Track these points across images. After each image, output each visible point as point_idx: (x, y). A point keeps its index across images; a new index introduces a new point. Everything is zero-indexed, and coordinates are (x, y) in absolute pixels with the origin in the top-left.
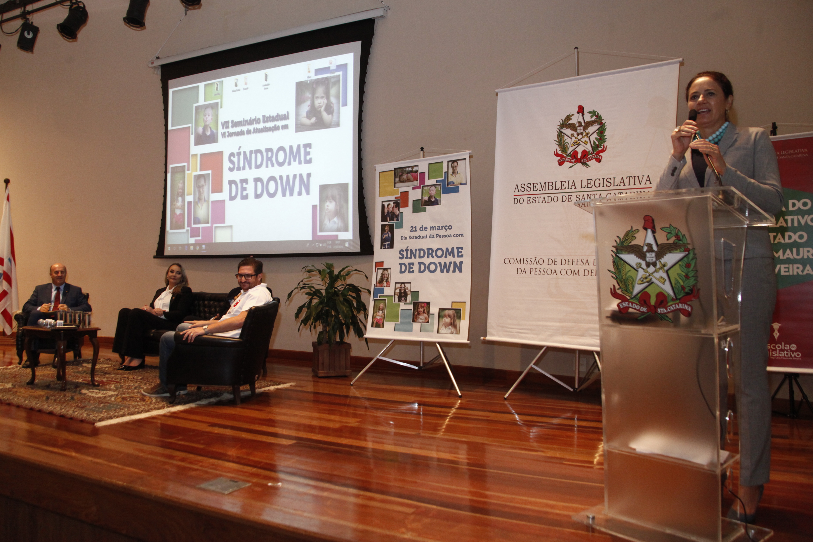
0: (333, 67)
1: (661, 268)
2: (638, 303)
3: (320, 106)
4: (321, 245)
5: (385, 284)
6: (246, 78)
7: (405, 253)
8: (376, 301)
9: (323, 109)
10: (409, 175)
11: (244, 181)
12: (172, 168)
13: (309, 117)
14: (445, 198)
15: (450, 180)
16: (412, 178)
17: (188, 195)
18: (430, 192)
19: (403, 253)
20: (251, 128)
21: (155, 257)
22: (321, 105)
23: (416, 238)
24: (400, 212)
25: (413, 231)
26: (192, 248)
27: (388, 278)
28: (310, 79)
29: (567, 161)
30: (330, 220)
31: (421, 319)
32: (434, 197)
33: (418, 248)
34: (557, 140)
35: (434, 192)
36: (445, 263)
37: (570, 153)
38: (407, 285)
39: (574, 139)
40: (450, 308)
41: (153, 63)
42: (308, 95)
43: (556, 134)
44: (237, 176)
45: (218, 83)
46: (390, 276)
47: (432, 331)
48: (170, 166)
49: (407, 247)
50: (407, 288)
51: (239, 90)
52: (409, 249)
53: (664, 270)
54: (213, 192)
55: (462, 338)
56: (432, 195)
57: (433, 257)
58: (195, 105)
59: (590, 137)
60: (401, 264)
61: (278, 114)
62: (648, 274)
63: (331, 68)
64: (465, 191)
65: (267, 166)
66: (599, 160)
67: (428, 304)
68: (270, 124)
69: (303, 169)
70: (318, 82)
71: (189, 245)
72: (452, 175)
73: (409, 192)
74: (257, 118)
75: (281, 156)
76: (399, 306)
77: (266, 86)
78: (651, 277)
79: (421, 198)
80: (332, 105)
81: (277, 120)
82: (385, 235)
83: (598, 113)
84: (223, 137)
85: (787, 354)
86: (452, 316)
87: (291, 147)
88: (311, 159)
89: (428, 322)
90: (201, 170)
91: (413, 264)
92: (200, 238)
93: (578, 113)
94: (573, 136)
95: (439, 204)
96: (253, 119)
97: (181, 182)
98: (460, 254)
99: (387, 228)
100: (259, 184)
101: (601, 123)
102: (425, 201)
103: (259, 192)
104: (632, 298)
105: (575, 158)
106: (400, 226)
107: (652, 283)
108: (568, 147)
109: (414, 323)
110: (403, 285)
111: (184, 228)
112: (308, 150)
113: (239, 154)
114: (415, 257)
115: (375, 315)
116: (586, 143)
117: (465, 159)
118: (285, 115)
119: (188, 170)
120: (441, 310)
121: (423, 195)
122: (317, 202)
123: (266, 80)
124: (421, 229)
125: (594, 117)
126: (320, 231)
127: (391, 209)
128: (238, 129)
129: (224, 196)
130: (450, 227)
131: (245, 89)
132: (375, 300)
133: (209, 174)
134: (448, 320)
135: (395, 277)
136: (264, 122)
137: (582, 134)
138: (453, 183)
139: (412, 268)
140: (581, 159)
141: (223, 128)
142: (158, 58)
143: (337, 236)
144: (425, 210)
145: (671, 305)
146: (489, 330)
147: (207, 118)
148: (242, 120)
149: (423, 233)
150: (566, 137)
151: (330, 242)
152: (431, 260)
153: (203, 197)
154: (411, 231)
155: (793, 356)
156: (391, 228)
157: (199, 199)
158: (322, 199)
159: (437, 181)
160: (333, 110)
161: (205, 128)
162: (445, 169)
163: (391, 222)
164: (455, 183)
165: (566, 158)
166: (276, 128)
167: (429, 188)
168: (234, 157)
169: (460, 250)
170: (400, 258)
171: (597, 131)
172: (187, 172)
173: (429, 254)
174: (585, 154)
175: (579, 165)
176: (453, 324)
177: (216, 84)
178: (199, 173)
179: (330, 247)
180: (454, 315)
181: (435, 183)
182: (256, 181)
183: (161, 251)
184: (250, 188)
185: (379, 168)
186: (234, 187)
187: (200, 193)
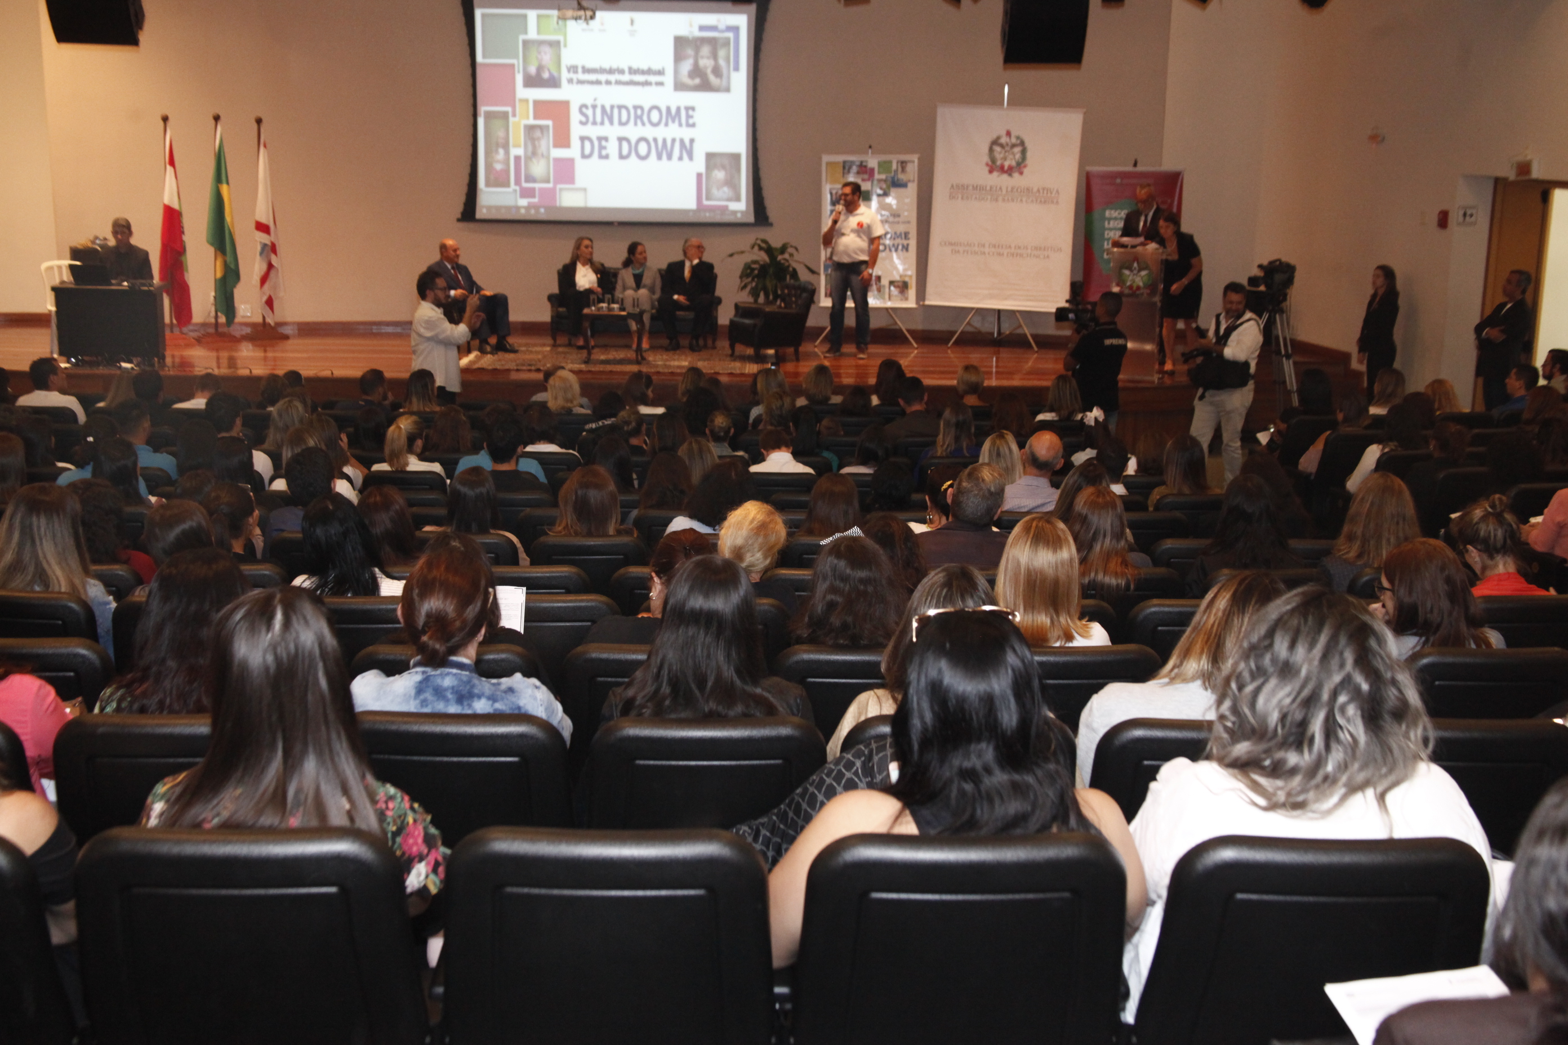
0: (722, 26)
3: (705, 66)
4: (708, 214)
9: (709, 71)
10: (859, 169)
11: (603, 138)
12: (486, 111)
13: (691, 77)
14: (895, 191)
15: (899, 177)
16: (862, 172)
18: (880, 186)
20: (612, 78)
21: (459, 220)
26: (523, 211)
29: (996, 171)
30: (718, 189)
31: (874, 290)
34: (988, 154)
35: (884, 185)
36: (894, 245)
37: (998, 165)
39: (1002, 155)
40: (899, 280)
43: (987, 149)
45: (559, 16)
47: (886, 299)
48: (482, 109)
51: (592, 30)
54: (557, 145)
55: (911, 303)
56: (882, 188)
58: (522, 37)
59: (1015, 155)
61: (649, 67)
63: (719, 28)
64: (912, 189)
65: (636, 124)
66: (1021, 173)
67: (880, 277)
68: (639, 78)
69: (686, 134)
70: (703, 40)
71: (518, 208)
72: (901, 173)
74: (620, 67)
77: (632, 33)
81: (649, 75)
83: (1022, 139)
87: (668, 109)
88: (694, 123)
89: (881, 292)
92: (536, 200)
93: (1007, 136)
94: (1002, 153)
95: (889, 196)
96: (613, 68)
97: (502, 130)
98: (907, 238)
101: (1024, 146)
103: (625, 153)
105: (1002, 169)
108: (996, 160)
111: (508, 187)
112: (690, 113)
113: (595, 106)
116: (1011, 159)
117: (913, 162)
118: (659, 70)
119: (514, 116)
120: (891, 282)
122: (702, 169)
123: (632, 25)
125: (1018, 141)
126: (708, 198)
128: (593, 77)
129: (573, 152)
130: (899, 216)
131: (599, 30)
136: (630, 74)
137: (1008, 152)
138: (902, 180)
140: (1007, 171)
141: (569, 73)
146: (927, 296)
147: (542, 57)
148: (598, 67)
150: (995, 153)
153: (539, 152)
157: (533, 154)
158: (709, 167)
159: (886, 177)
160: (722, 73)
161: (540, 69)
162: (894, 166)
164: (904, 180)
165: (995, 168)
166: (647, 83)
167: (879, 182)
168: (587, 109)
169: (907, 234)
171: (1021, 152)
172: (511, 119)
174: (1010, 167)
175: (1005, 176)
176: (902, 293)
177: (556, 18)
178: (532, 121)
180: (902, 286)
181: (884, 178)
182: (620, 140)
183: (469, 212)
184: (612, 147)
185: (826, 158)
186: (587, 144)
187: (534, 147)
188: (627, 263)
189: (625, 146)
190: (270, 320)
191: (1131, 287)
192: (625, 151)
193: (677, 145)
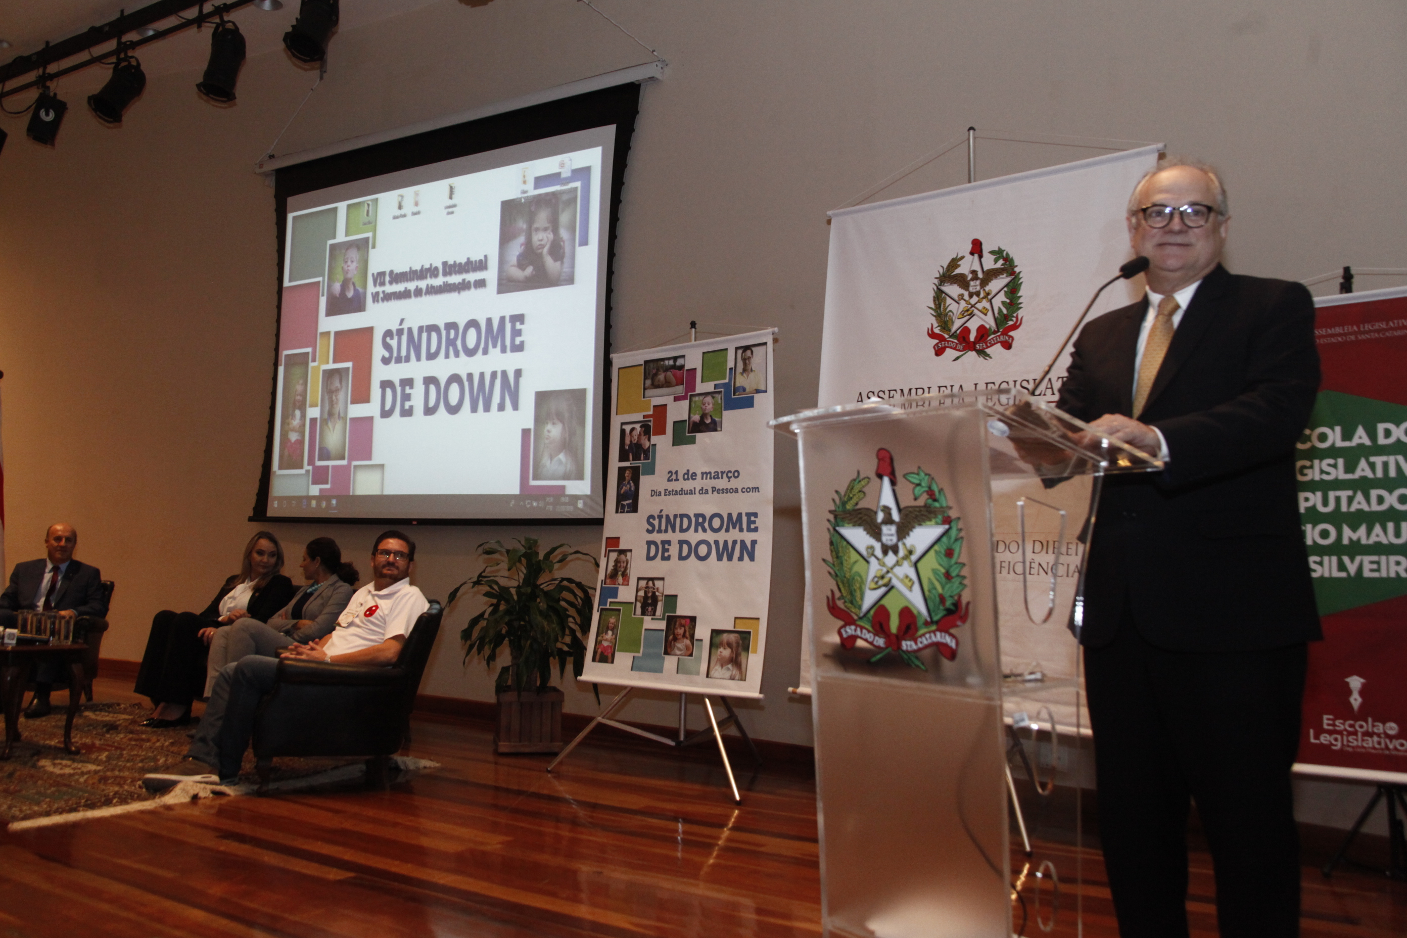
0: (566, 174)
1: (906, 557)
2: (870, 629)
3: (541, 245)
4: (535, 504)
5: (620, 580)
6: (417, 194)
7: (656, 523)
8: (604, 612)
9: (545, 250)
10: (669, 373)
11: (408, 382)
12: (287, 356)
13: (521, 266)
14: (729, 417)
15: (738, 385)
16: (673, 380)
17: (311, 406)
18: (704, 407)
19: (654, 522)
20: (423, 284)
21: (251, 519)
22: (542, 243)
23: (676, 493)
24: (652, 442)
25: (672, 480)
26: (313, 503)
27: (626, 568)
28: (525, 195)
29: (951, 348)
30: (551, 458)
31: (680, 649)
32: (711, 416)
33: (679, 513)
34: (933, 306)
35: (711, 406)
36: (726, 542)
37: (956, 332)
38: (658, 584)
39: (963, 303)
40: (732, 628)
41: (261, 166)
42: (522, 224)
43: (931, 294)
45: (370, 203)
46: (629, 566)
47: (698, 673)
48: (285, 353)
49: (661, 511)
50: (658, 589)
51: (404, 216)
52: (664, 513)
53: (911, 561)
54: (355, 399)
55: (750, 689)
56: (707, 412)
57: (704, 530)
58: (330, 242)
59: (993, 301)
60: (649, 543)
61: (468, 259)
62: (885, 570)
63: (563, 176)
65: (447, 356)
66: (1008, 346)
67: (693, 620)
68: (455, 279)
69: (506, 362)
70: (539, 201)
71: (309, 498)
72: (742, 374)
73: (668, 408)
74: (434, 266)
75: (472, 338)
76: (641, 622)
77: (450, 209)
78: (890, 575)
79: (686, 418)
80: (562, 243)
81: (467, 271)
82: (624, 487)
83: (1007, 254)
84: (374, 302)
85: (1379, 743)
86: (734, 645)
87: (489, 321)
88: (522, 343)
89: (691, 655)
90: (335, 361)
91: (669, 543)
92: (328, 486)
93: (972, 253)
94: (963, 299)
95: (719, 429)
96: (426, 269)
97: (301, 382)
98: (753, 526)
99: (628, 474)
100: (432, 388)
101: (1013, 273)
102: (695, 423)
103: (432, 403)
104: (861, 618)
105: (964, 341)
106: (651, 471)
107: (892, 587)
108: (952, 319)
109: (667, 657)
110: (650, 583)
111: (301, 467)
112: (518, 326)
113: (400, 332)
114: (674, 531)
115: (600, 638)
116: (984, 311)
117: (765, 344)
118: (481, 261)
119: (314, 360)
120: (715, 633)
121: (692, 411)
122: (530, 424)
123: (451, 198)
124: (686, 477)
125: (1001, 262)
126: (535, 478)
127: (636, 438)
128: (399, 287)
129: (371, 409)
130: (736, 474)
131: (414, 214)
132: (602, 609)
133: (348, 368)
134: (726, 653)
135: (639, 567)
136: (445, 274)
137: (978, 294)
138: (744, 390)
139: (668, 550)
140: (975, 343)
141: (375, 285)
142: (272, 157)
143: (563, 487)
144: (692, 441)
145: (924, 635)
146: (803, 674)
147: (348, 266)
148: (408, 270)
149: (689, 485)
150: (949, 301)
151: (551, 499)
152: (701, 536)
153: (336, 411)
154: (669, 480)
155: (1391, 746)
157: (330, 415)
158: (540, 419)
159: (716, 386)
160: (564, 253)
161: (345, 286)
163: (636, 463)
164: (748, 390)
165: (948, 341)
166: (464, 286)
167: (701, 398)
168: (392, 338)
169: (753, 518)
170: (648, 531)
171: (1006, 289)
172: (311, 365)
173: (697, 524)
174: (983, 332)
175: (972, 354)
176: (736, 662)
177: (366, 205)
178: (332, 366)
179: (550, 508)
180: (738, 643)
181: (712, 389)
182: (428, 382)
183: (260, 511)
184: (417, 396)
185: (618, 361)
186: (389, 394)
187: (332, 404)
189: (433, 391)
193: (498, 383)
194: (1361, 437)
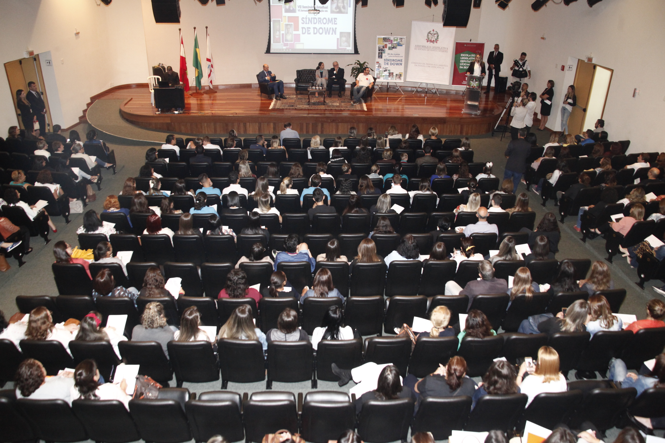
4: (340, 51)
7: (386, 60)
8: (377, 72)
9: (341, 7)
10: (387, 40)
11: (309, 28)
13: (336, 9)
14: (398, 47)
15: (400, 43)
17: (282, 31)
21: (265, 53)
22: (341, 5)
23: (389, 56)
24: (384, 49)
25: (388, 54)
26: (284, 50)
27: (380, 66)
30: (343, 43)
31: (391, 77)
34: (427, 36)
35: (395, 45)
36: (397, 63)
40: (399, 74)
43: (427, 34)
44: (306, 26)
47: (394, 80)
48: (272, 19)
49: (387, 58)
50: (387, 69)
54: (294, 30)
55: (402, 81)
59: (435, 37)
60: (385, 63)
64: (404, 46)
65: (319, 24)
66: (437, 43)
67: (393, 73)
69: (334, 26)
71: (283, 49)
73: (387, 44)
75: (325, 21)
79: (391, 46)
80: (345, 6)
81: (323, 8)
82: (379, 55)
83: (437, 32)
84: (298, 11)
87: (329, 19)
88: (337, 23)
89: (393, 77)
92: (288, 46)
93: (433, 31)
94: (431, 36)
95: (396, 48)
97: (278, 26)
99: (380, 53)
101: (438, 35)
105: (431, 41)
106: (384, 53)
108: (429, 38)
109: (389, 78)
111: (280, 43)
112: (335, 20)
113: (306, 18)
114: (389, 61)
117: (405, 38)
118: (326, 7)
119: (282, 21)
120: (396, 74)
122: (339, 37)
124: (391, 54)
125: (436, 34)
126: (340, 46)
127: (382, 48)
128: (306, 9)
129: (300, 32)
130: (399, 54)
133: (292, 24)
134: (398, 77)
135: (383, 66)
137: (433, 36)
139: (388, 64)
141: (298, 8)
143: (346, 48)
144: (392, 50)
146: (407, 78)
148: (307, 6)
150: (429, 36)
151: (343, 50)
152: (393, 62)
153: (289, 32)
156: (382, 53)
157: (287, 33)
158: (341, 36)
159: (396, 43)
160: (345, 8)
161: (290, 7)
162: (398, 40)
165: (429, 41)
166: (322, 11)
167: (393, 44)
168: (304, 19)
169: (401, 60)
170: (384, 61)
171: (437, 37)
172: (281, 22)
174: (433, 41)
175: (432, 43)
176: (400, 78)
178: (287, 23)
180: (400, 76)
182: (314, 28)
183: (268, 51)
184: (312, 31)
185: (378, 37)
186: (304, 30)
188: (318, 68)
189: (315, 30)
190: (211, 87)
191: (472, 87)
192: (315, 32)
193: (331, 30)
194: (470, 56)
